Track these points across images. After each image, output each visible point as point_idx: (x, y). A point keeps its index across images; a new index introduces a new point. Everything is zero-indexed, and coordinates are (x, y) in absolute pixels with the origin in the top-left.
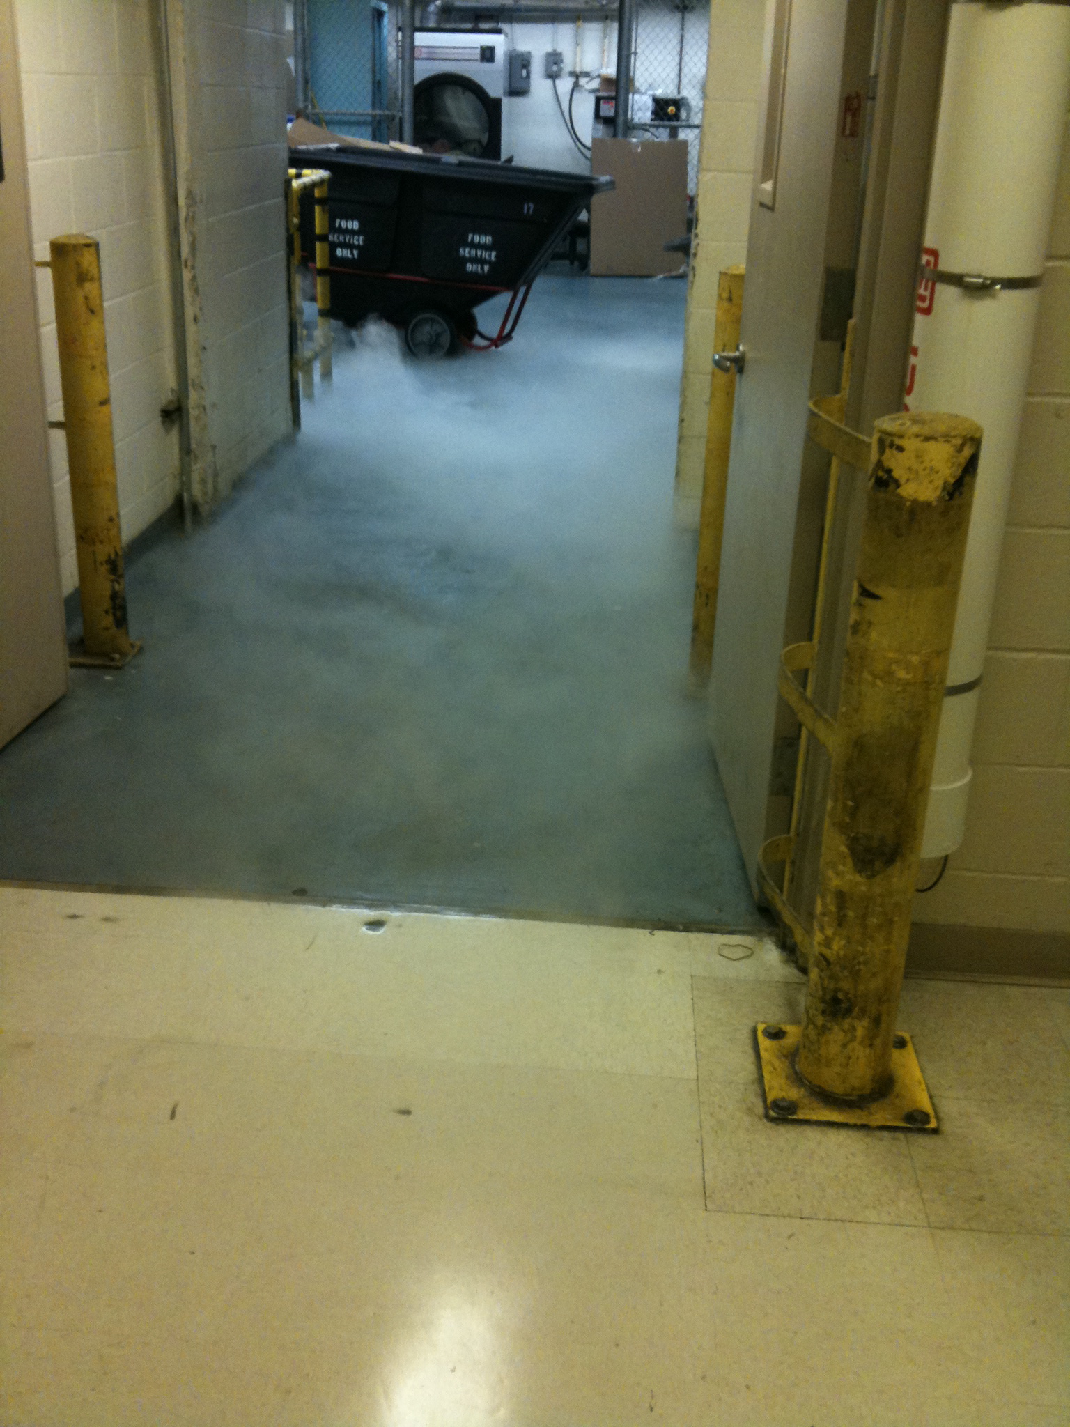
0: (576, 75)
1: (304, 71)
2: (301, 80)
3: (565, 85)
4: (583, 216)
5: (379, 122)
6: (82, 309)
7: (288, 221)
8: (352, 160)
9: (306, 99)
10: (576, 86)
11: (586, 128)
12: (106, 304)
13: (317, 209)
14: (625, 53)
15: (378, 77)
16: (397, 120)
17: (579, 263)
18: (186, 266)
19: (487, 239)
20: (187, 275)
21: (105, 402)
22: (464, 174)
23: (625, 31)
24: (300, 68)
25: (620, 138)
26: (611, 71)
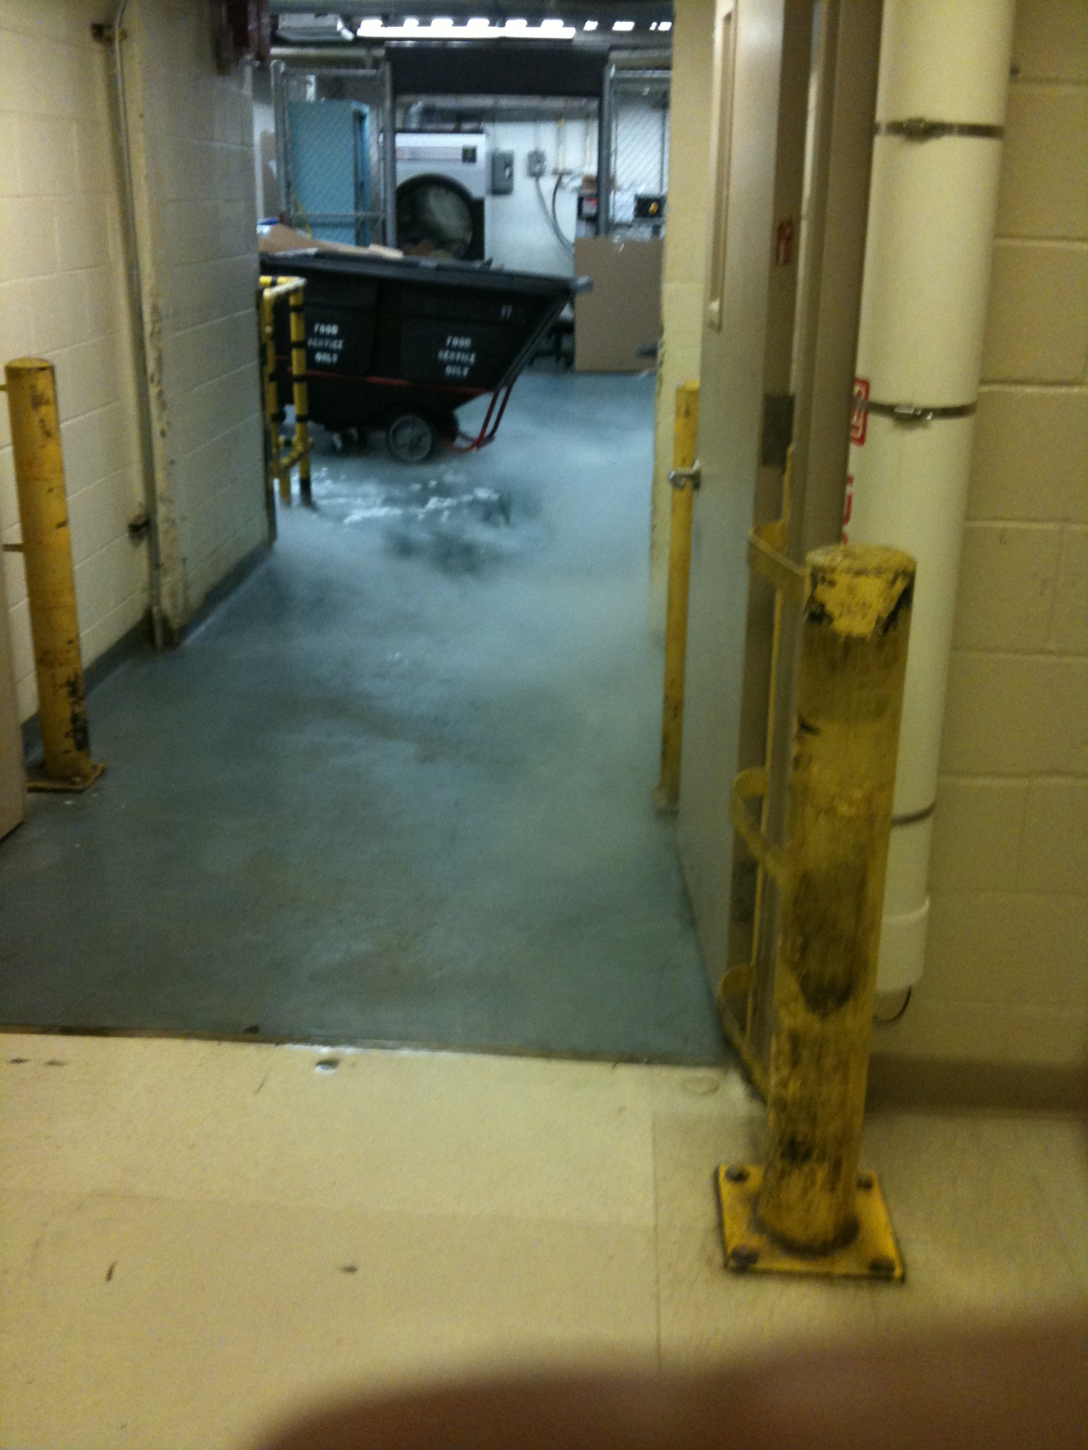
0: (560, 175)
1: (286, 174)
2: (283, 184)
3: (548, 183)
4: (566, 313)
5: (363, 224)
6: (38, 433)
7: (260, 332)
8: (329, 266)
9: (288, 202)
10: (558, 185)
11: (570, 226)
12: (63, 426)
13: (293, 317)
14: (604, 153)
15: (360, 180)
16: (379, 224)
17: (562, 359)
18: (152, 381)
19: (466, 342)
20: (153, 391)
21: (63, 524)
22: (444, 278)
23: (605, 132)
24: (282, 171)
25: (602, 235)
26: (592, 169)
